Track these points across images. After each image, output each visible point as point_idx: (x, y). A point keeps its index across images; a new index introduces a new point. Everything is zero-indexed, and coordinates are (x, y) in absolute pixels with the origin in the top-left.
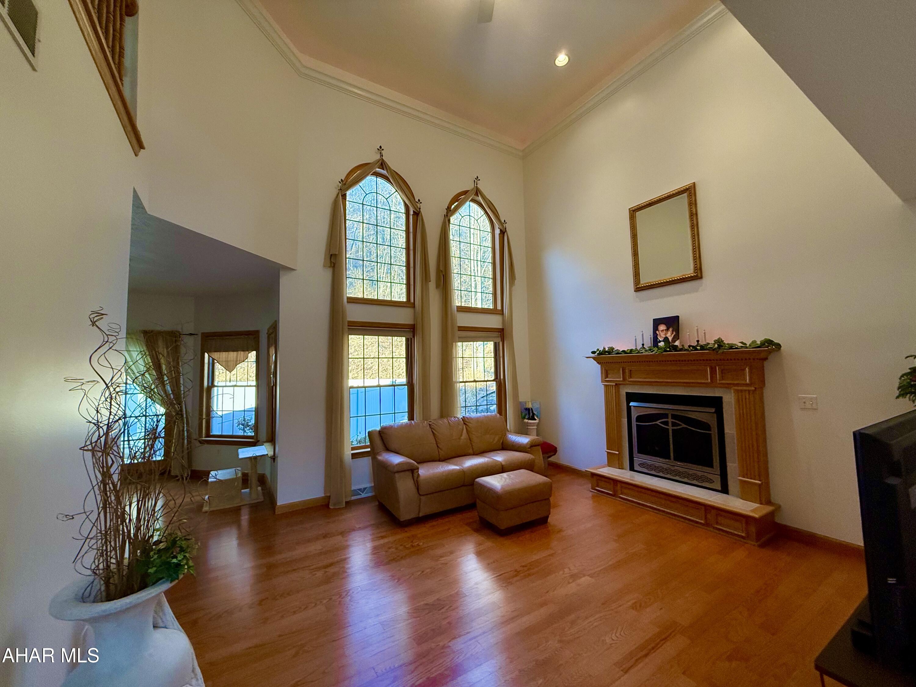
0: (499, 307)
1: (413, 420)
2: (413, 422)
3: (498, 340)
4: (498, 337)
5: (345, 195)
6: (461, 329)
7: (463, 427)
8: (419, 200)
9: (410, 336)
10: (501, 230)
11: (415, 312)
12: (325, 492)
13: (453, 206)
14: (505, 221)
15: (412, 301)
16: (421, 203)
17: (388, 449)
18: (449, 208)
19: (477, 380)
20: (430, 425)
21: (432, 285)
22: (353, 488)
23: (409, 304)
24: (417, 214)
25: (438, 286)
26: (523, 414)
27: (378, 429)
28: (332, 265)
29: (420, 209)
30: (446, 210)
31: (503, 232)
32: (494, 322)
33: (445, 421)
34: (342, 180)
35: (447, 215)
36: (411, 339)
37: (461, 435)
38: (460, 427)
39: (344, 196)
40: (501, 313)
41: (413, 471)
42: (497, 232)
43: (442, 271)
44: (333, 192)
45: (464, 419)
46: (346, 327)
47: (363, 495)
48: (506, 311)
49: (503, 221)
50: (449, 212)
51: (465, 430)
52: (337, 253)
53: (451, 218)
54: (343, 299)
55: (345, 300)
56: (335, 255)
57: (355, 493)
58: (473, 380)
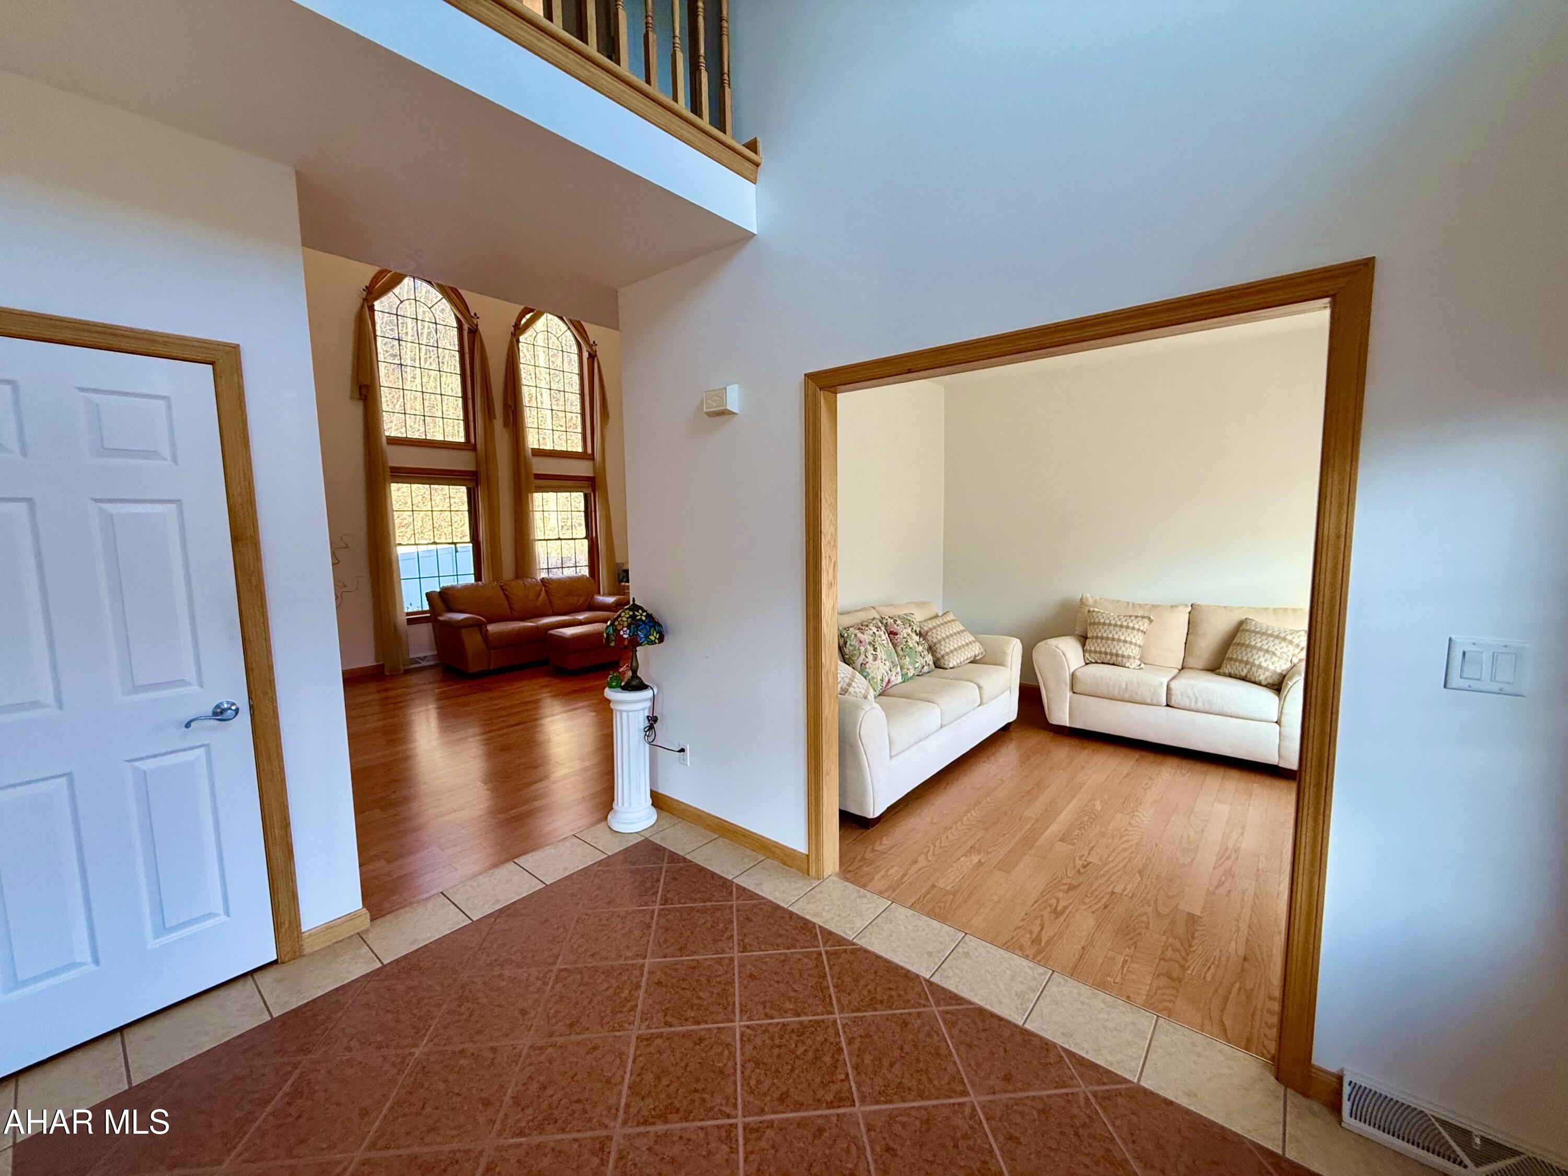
0: (589, 451)
1: (481, 580)
2: (480, 583)
3: (589, 491)
4: (588, 487)
5: (373, 306)
6: (538, 477)
7: (541, 590)
8: (475, 314)
9: (472, 485)
10: (589, 354)
11: (476, 456)
12: (377, 660)
13: (524, 321)
14: (594, 342)
15: (473, 441)
16: (478, 318)
17: (451, 610)
18: (517, 326)
19: (561, 537)
20: (501, 586)
21: (498, 423)
22: (412, 656)
23: (468, 445)
24: (474, 332)
25: (506, 424)
26: (621, 577)
27: (438, 590)
28: (363, 398)
29: (477, 325)
30: (513, 329)
31: (592, 357)
32: (583, 469)
33: (520, 582)
34: (366, 287)
35: (515, 335)
36: (474, 488)
37: (540, 595)
38: (538, 588)
39: (372, 309)
40: (592, 457)
41: (480, 626)
42: (586, 355)
43: (510, 406)
44: (355, 303)
45: (543, 580)
46: (388, 473)
47: (424, 664)
48: (597, 456)
49: (592, 343)
50: (518, 329)
51: (543, 593)
52: (369, 384)
53: (520, 338)
54: (381, 440)
55: (384, 440)
56: (367, 386)
57: (414, 661)
58: (557, 537)
